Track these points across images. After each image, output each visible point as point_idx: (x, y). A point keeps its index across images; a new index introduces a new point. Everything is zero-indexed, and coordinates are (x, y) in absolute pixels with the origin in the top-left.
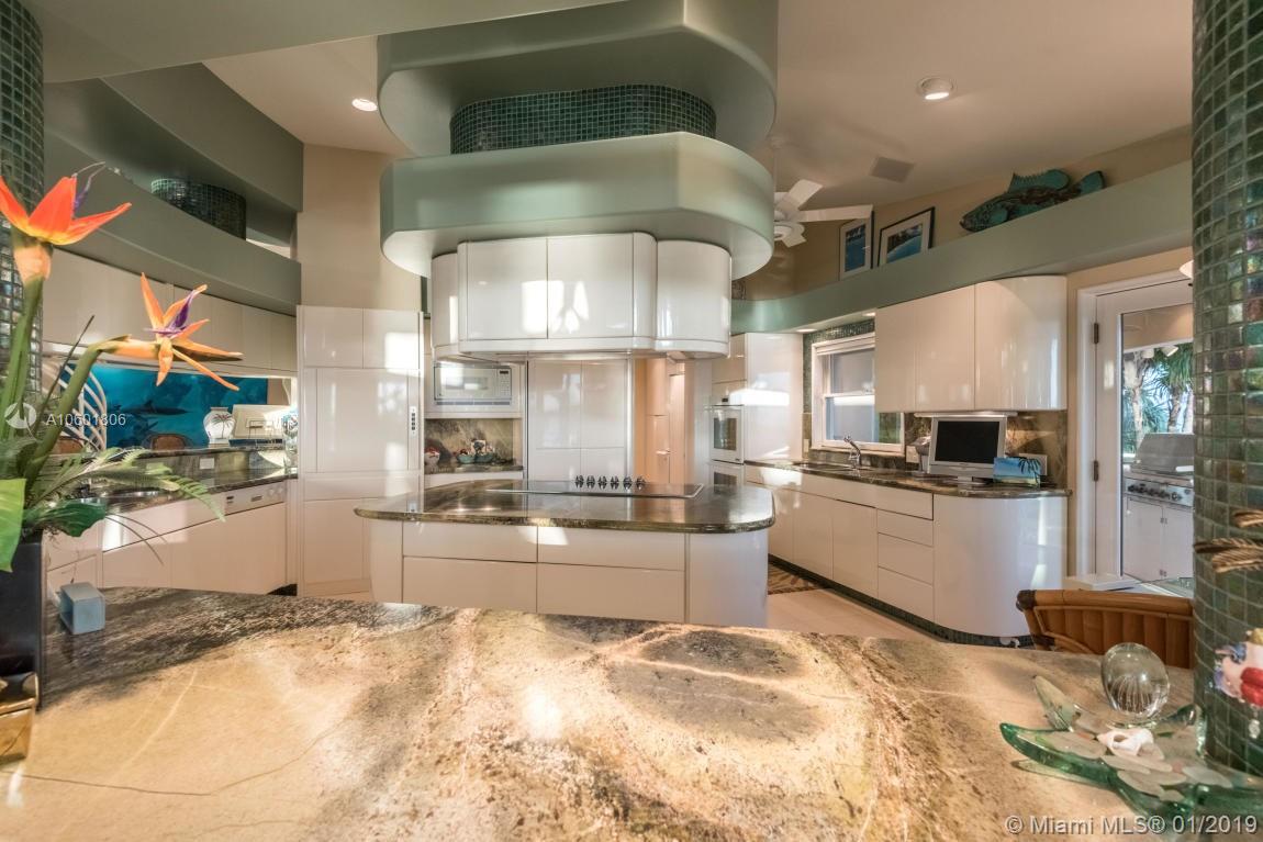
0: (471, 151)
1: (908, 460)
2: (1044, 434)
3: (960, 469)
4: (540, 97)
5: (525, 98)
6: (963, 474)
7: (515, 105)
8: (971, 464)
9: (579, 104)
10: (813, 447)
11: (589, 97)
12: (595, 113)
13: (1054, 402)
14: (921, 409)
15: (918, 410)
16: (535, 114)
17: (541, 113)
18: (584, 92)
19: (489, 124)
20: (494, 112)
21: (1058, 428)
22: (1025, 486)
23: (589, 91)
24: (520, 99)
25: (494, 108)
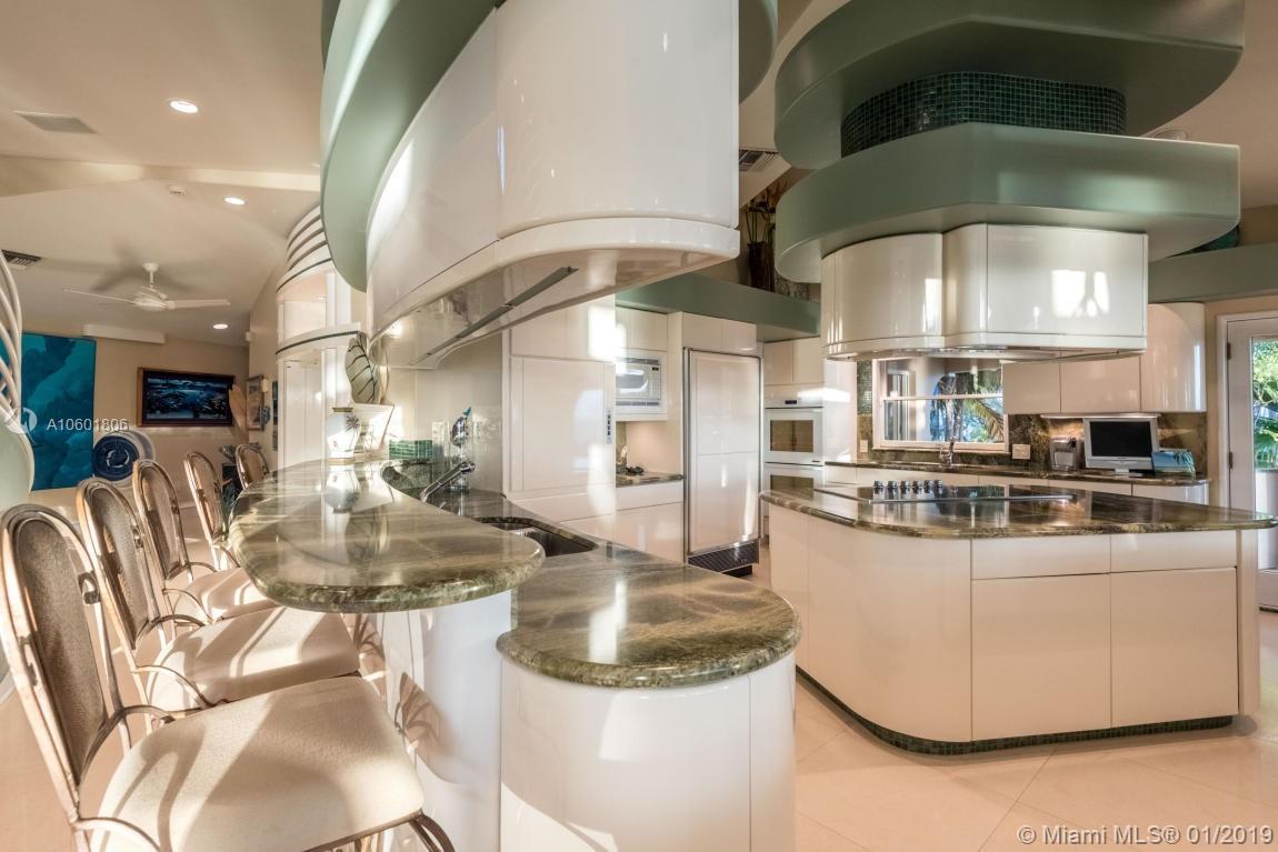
0: (953, 123)
1: (1014, 457)
2: (1182, 431)
3: (1119, 463)
4: (1027, 81)
5: (1013, 79)
6: (1121, 467)
7: (1003, 83)
8: (1129, 458)
9: (1062, 96)
10: (875, 448)
11: (1072, 92)
12: (1077, 109)
13: (1199, 406)
14: (1047, 411)
15: (1044, 411)
16: (1023, 97)
17: (1028, 98)
18: (1067, 85)
19: (977, 98)
20: (982, 87)
21: (1199, 426)
22: (1185, 475)
23: (1072, 86)
24: (1008, 78)
25: (982, 81)
